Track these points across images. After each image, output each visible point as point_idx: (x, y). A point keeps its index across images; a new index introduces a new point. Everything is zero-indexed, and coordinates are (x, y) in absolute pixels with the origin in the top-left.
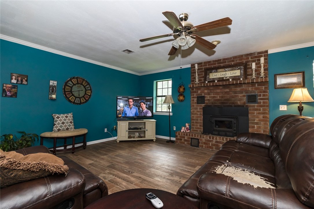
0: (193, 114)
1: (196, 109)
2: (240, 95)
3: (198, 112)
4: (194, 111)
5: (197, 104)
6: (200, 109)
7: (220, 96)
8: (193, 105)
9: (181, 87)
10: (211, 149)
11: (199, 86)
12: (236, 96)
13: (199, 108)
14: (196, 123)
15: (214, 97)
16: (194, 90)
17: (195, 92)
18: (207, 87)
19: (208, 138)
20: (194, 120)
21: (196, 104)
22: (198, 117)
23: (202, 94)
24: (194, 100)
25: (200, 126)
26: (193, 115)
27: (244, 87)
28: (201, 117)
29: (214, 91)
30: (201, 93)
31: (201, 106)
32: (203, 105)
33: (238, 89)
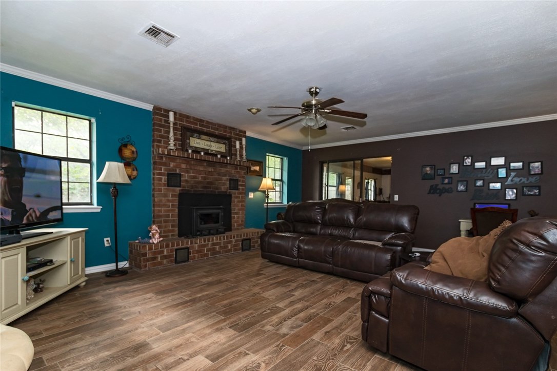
0: (159, 206)
1: (166, 196)
2: (224, 178)
3: (169, 201)
4: (161, 201)
5: (168, 186)
6: (173, 196)
7: (202, 177)
8: (159, 188)
9: (126, 146)
10: (205, 258)
11: (179, 155)
12: (221, 179)
13: (172, 194)
14: (166, 222)
15: (194, 177)
16: (164, 159)
17: (165, 164)
18: (187, 160)
19: (203, 242)
20: (160, 216)
21: (165, 186)
22: (169, 211)
23: (176, 171)
24: (160, 180)
25: (172, 226)
26: (160, 209)
27: (229, 169)
28: (173, 210)
29: (196, 168)
30: (174, 168)
31: (174, 191)
32: (178, 189)
33: (223, 170)
